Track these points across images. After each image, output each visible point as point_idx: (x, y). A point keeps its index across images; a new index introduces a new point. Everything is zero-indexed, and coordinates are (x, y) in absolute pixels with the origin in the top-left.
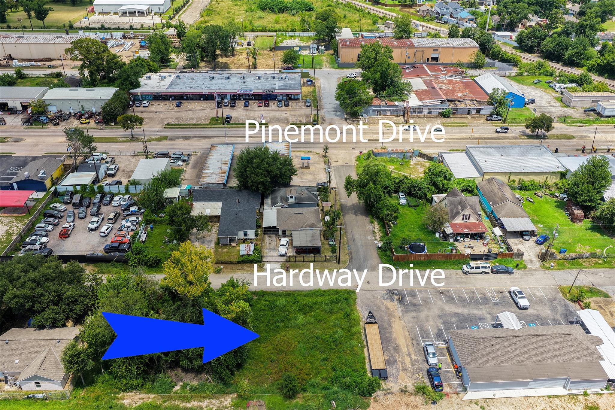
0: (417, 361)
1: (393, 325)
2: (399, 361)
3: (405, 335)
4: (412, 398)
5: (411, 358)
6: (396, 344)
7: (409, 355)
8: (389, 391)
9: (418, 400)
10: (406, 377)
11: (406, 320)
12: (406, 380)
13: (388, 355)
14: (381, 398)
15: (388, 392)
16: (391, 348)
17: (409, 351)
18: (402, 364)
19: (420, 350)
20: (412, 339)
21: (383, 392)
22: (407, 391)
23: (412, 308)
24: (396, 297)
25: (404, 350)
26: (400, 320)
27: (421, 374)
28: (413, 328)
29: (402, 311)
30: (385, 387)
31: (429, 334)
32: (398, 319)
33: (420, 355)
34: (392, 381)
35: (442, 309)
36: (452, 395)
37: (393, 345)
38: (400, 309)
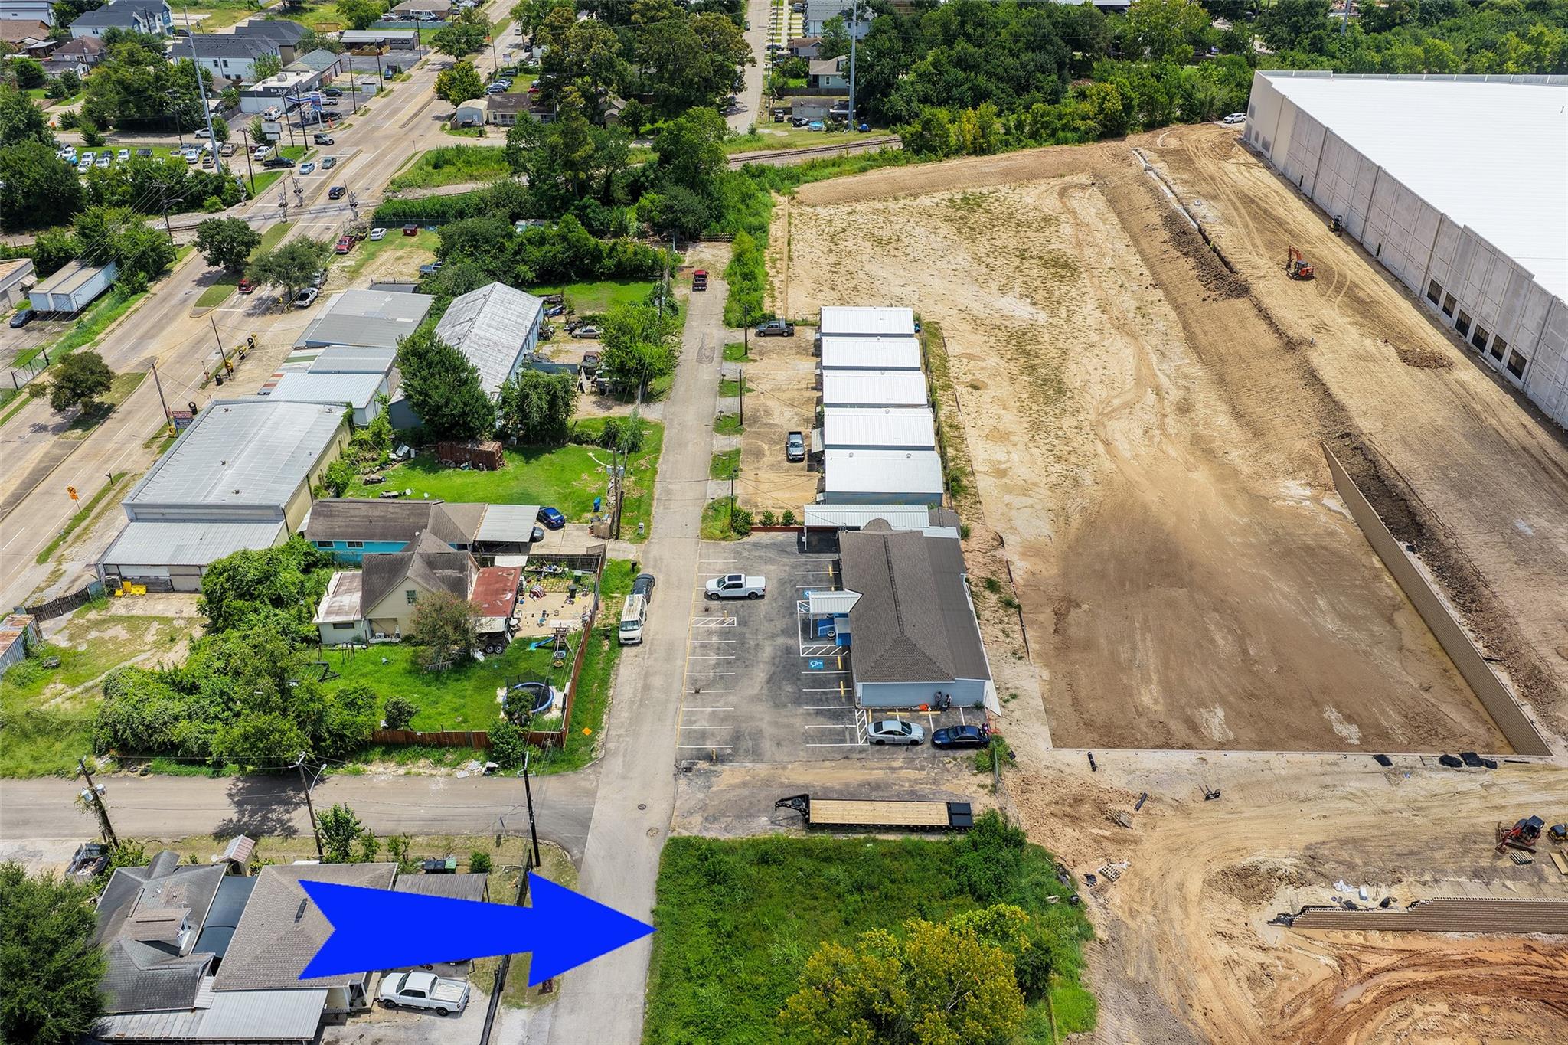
0: (911, 760)
1: (800, 780)
2: (911, 785)
3: (833, 768)
4: (1008, 781)
5: (901, 768)
6: (860, 784)
7: (893, 769)
9: (1009, 774)
10: (955, 781)
11: (786, 758)
12: (963, 783)
17: (881, 768)
18: (921, 784)
19: (879, 751)
20: (847, 758)
22: (993, 785)
23: (747, 744)
24: (703, 765)
25: (877, 774)
26: (784, 768)
27: (946, 759)
28: (812, 751)
29: (753, 761)
31: (830, 729)
32: (780, 772)
33: (894, 753)
35: (755, 699)
37: (864, 787)
38: (750, 765)
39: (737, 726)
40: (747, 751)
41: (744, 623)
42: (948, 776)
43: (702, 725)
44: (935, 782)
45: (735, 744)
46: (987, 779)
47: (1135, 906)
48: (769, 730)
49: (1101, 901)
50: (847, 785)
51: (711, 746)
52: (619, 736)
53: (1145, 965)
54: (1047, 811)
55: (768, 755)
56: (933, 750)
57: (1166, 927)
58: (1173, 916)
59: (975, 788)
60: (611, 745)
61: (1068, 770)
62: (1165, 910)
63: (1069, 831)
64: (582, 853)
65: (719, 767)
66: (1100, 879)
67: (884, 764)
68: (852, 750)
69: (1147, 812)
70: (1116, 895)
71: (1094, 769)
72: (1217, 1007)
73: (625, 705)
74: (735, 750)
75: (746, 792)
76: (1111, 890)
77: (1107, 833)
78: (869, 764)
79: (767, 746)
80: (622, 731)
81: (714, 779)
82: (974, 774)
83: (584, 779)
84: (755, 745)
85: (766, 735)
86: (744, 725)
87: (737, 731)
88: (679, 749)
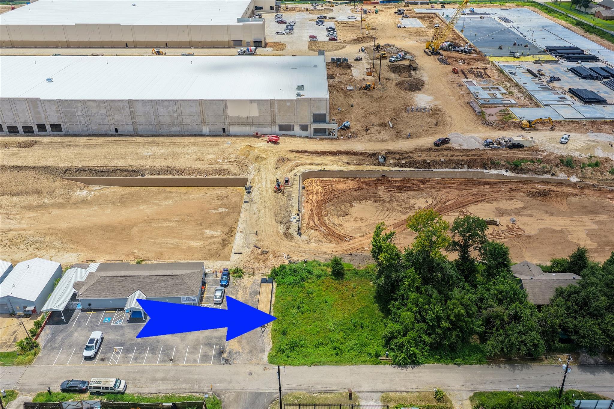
0: (233, 294)
2: (247, 294)
10: (246, 283)
12: (247, 281)
13: (255, 298)
14: (269, 271)
15: (263, 274)
18: (246, 291)
21: (267, 274)
22: (250, 274)
23: (214, 341)
24: (225, 355)
27: (234, 284)
35: (184, 338)
39: (202, 344)
40: (219, 341)
41: (122, 344)
42: (243, 285)
43: (198, 356)
44: (246, 288)
45: (214, 345)
46: (246, 277)
47: (299, 255)
48: (207, 334)
51: (213, 353)
52: (200, 386)
54: (263, 264)
56: (229, 287)
57: (307, 251)
58: (303, 249)
59: (250, 279)
60: (206, 390)
61: (241, 259)
62: (301, 250)
63: (271, 261)
64: (277, 393)
65: (227, 350)
66: (290, 260)
69: (262, 247)
71: (242, 254)
72: (332, 249)
73: (175, 387)
75: (244, 341)
76: (294, 259)
77: (272, 255)
79: (216, 335)
80: (196, 386)
81: (235, 351)
82: (243, 278)
83: (229, 398)
84: (215, 338)
85: (209, 334)
86: (201, 342)
87: (205, 344)
88: (213, 363)
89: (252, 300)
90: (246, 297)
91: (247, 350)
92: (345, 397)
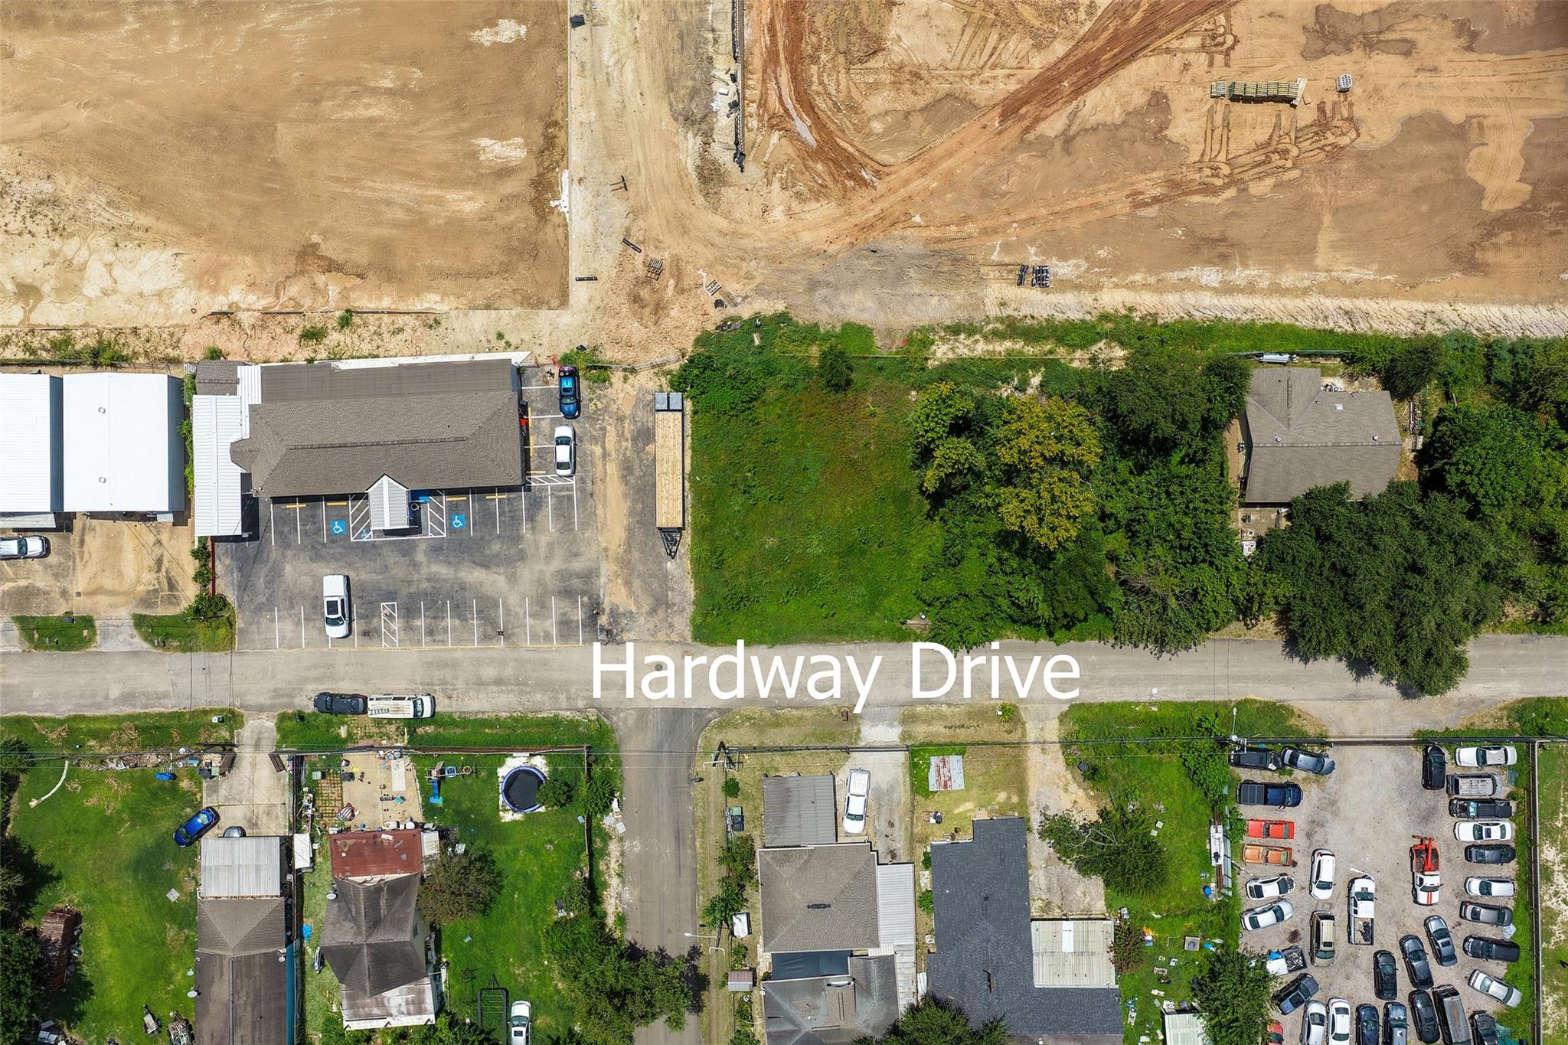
0: (595, 440)
1: (624, 535)
2: (627, 440)
3: (605, 506)
4: (618, 356)
5: (604, 448)
6: (627, 483)
7: (605, 455)
8: (656, 370)
9: (608, 354)
10: (620, 402)
11: (594, 548)
12: (621, 396)
13: (647, 454)
14: (672, 357)
15: (658, 368)
16: (637, 472)
17: (604, 465)
18: (623, 432)
19: (582, 466)
20: (592, 495)
21: (667, 368)
22: (625, 370)
23: (576, 583)
24: (603, 620)
25: (613, 469)
26: (606, 550)
27: (592, 407)
28: (585, 525)
29: (598, 577)
30: (663, 379)
31: (555, 509)
32: (610, 553)
33: (585, 454)
34: (648, 392)
35: (513, 579)
36: (546, 362)
37: (632, 480)
38: (603, 580)
39: (553, 593)
40: (586, 582)
41: (391, 596)
42: (614, 408)
43: (551, 625)
44: (621, 419)
45: (577, 593)
46: (617, 377)
47: (742, 273)
48: (557, 564)
49: (739, 300)
50: (626, 496)
51: (579, 615)
52: (568, 698)
53: (794, 278)
54: (653, 328)
55: (593, 565)
56: (580, 419)
57: (761, 253)
58: (750, 246)
59: (627, 386)
60: (581, 704)
61: (597, 302)
62: (745, 251)
63: (673, 313)
64: (711, 710)
65: (607, 606)
66: (718, 296)
67: (599, 462)
68: (582, 490)
69: (643, 242)
70: (734, 287)
71: (596, 279)
72: (824, 232)
73: (524, 699)
74: (583, 593)
75: (637, 583)
76: (728, 289)
77: (672, 282)
78: (599, 475)
79: (577, 565)
80: (562, 697)
81: (621, 610)
82: (611, 385)
83: (625, 721)
84: (578, 576)
85: (564, 567)
86: (550, 587)
87: (560, 592)
88: (584, 642)
89: (641, 461)
90: (626, 448)
91: (646, 608)
92: (835, 716)
